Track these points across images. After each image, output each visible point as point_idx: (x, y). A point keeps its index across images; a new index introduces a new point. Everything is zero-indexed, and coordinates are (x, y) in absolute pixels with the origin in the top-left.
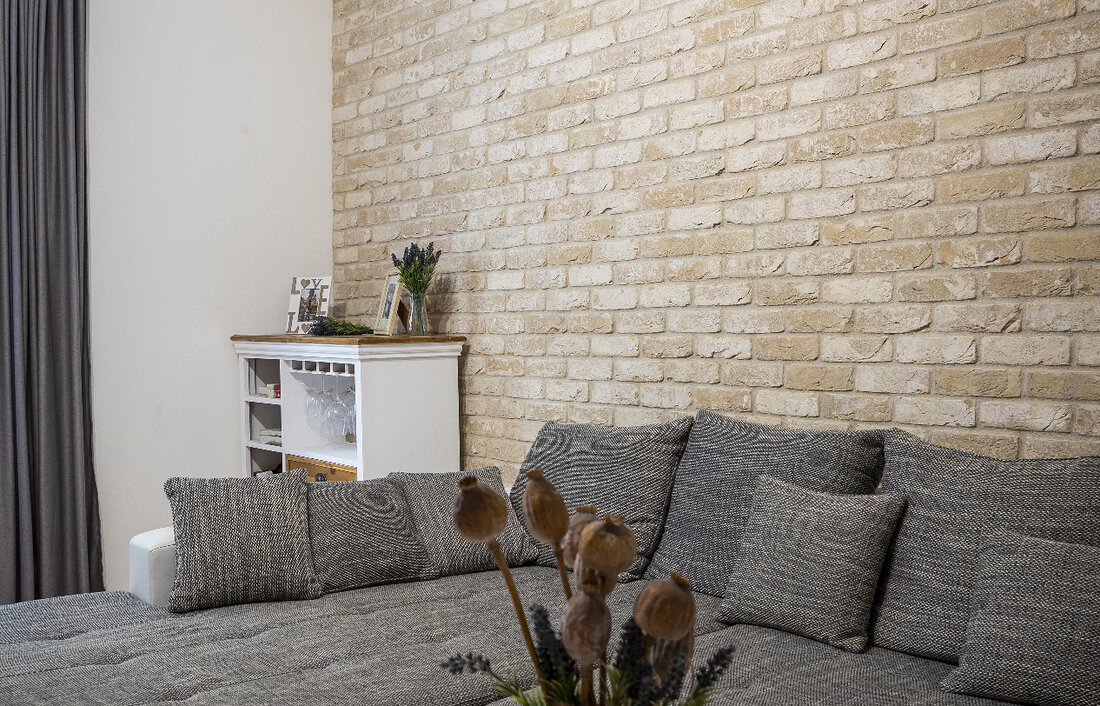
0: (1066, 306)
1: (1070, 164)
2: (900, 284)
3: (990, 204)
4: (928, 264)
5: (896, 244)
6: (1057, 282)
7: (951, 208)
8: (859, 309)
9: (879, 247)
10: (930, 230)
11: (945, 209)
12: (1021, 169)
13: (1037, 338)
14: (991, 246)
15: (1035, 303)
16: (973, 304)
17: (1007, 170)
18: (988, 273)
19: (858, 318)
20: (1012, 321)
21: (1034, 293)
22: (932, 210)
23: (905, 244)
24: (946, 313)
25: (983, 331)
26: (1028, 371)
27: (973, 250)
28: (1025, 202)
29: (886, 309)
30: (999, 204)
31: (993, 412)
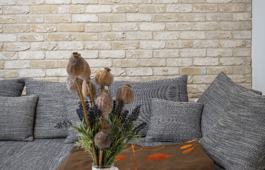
0: (70, 43)
1: (69, 6)
2: (19, 36)
3: (47, 15)
4: (28, 31)
5: (17, 24)
6: (67, 37)
7: (35, 15)
8: (5, 44)
9: (11, 25)
10: (29, 21)
11: (33, 15)
12: (55, 6)
13: (62, 52)
14: (48, 26)
15: (61, 42)
16: (43, 43)
17: (52, 6)
18: (47, 34)
19: (5, 46)
20: (55, 47)
21: (61, 40)
22: (29, 15)
23: (20, 24)
24: (35, 45)
25: (46, 50)
26: (60, 61)
27: (43, 27)
28: (57, 15)
29: (15, 44)
30: (50, 15)
31: (50, 72)
